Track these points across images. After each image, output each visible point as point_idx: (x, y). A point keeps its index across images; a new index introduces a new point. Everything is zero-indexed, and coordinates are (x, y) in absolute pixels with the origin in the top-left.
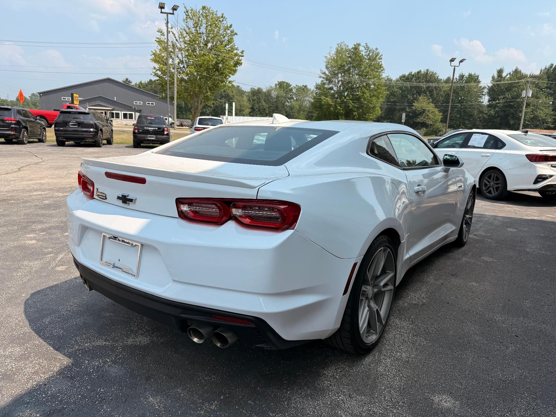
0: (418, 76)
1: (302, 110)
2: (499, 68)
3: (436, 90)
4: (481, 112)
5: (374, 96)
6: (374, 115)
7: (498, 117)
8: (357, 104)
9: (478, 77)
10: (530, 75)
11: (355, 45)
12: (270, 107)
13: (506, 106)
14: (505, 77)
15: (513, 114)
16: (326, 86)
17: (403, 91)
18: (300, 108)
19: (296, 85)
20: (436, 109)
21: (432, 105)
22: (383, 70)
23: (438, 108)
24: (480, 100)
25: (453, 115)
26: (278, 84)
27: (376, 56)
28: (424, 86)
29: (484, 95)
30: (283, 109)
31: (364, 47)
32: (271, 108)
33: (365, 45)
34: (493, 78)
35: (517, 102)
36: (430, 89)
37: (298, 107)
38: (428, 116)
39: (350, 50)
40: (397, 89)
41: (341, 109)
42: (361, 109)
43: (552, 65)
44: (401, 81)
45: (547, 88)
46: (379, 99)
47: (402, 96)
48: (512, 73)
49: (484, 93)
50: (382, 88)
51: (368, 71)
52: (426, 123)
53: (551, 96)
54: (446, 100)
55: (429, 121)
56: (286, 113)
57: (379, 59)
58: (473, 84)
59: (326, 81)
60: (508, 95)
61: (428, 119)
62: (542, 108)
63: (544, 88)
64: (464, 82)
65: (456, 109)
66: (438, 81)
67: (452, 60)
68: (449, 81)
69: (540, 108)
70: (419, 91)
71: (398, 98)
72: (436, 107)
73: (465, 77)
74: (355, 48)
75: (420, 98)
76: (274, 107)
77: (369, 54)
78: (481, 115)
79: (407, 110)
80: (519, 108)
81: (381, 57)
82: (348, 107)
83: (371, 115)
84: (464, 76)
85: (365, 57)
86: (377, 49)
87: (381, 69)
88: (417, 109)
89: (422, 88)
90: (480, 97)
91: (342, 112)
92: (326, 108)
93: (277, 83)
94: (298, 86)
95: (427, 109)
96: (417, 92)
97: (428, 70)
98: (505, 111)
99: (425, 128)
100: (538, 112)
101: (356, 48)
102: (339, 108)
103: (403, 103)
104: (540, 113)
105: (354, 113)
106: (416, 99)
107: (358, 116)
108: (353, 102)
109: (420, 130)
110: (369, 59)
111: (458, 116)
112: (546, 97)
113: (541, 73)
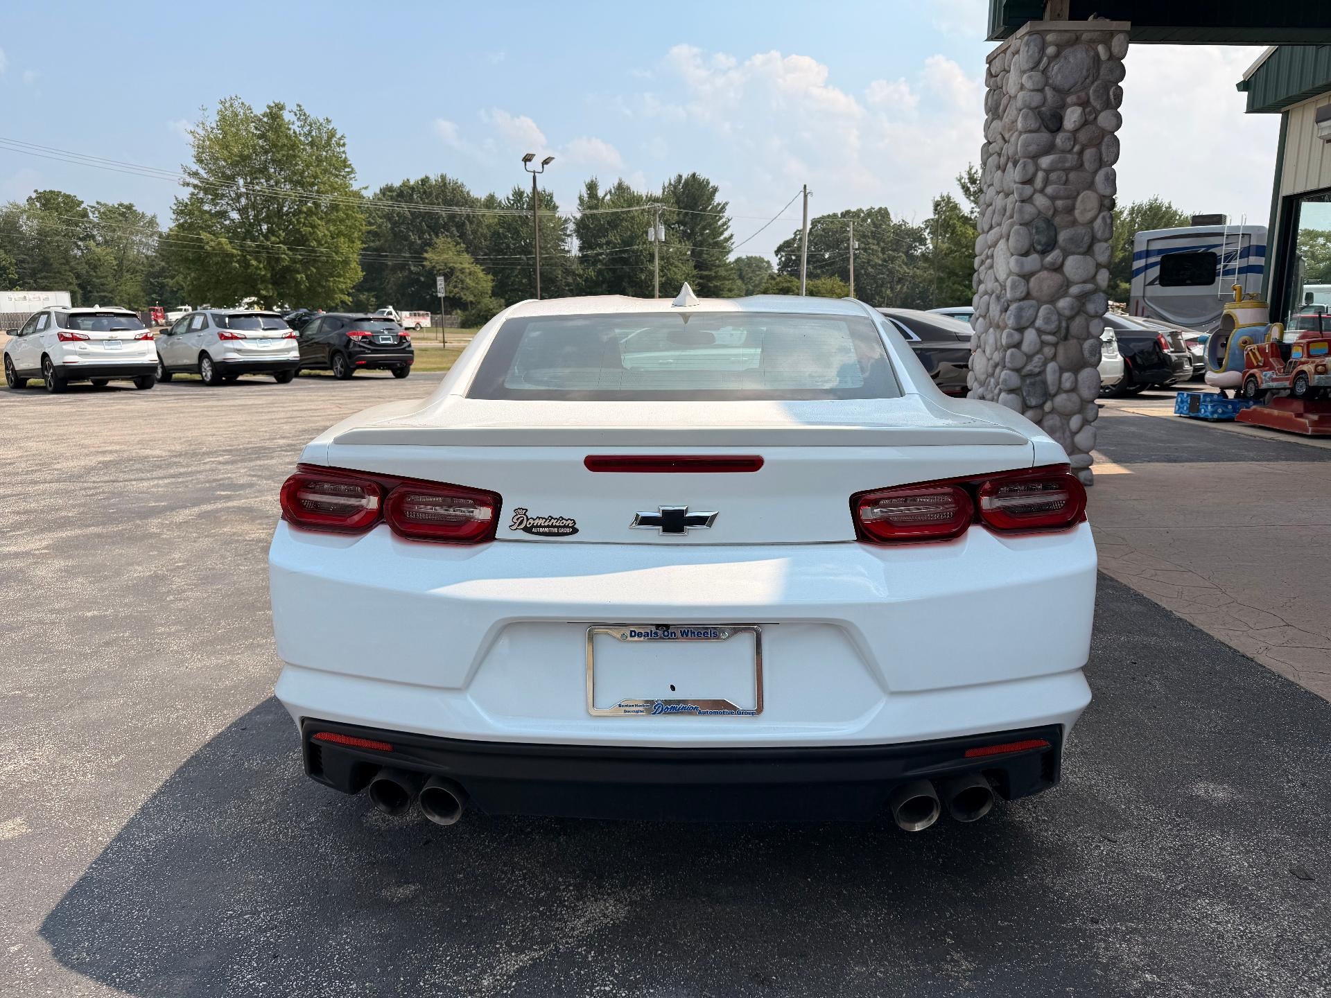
0: (424, 190)
1: (127, 271)
2: (588, 180)
3: (471, 223)
4: (567, 272)
5: (340, 234)
6: (349, 281)
7: (603, 282)
8: (300, 255)
9: (551, 196)
10: (647, 196)
11: (269, 107)
12: (21, 262)
13: (613, 259)
14: (603, 198)
15: (630, 277)
16: (206, 207)
17: (395, 224)
18: (120, 265)
19: (98, 203)
20: (478, 266)
21: (466, 257)
22: (352, 172)
23: (481, 265)
24: (562, 247)
25: (514, 280)
26: (38, 199)
27: (330, 138)
28: (443, 213)
29: (569, 236)
30: (67, 268)
31: (296, 115)
32: (26, 266)
33: (295, 109)
34: (581, 199)
35: (633, 252)
36: (457, 220)
37: (115, 263)
38: (462, 281)
39: (260, 120)
40: (381, 218)
41: (261, 266)
42: (313, 266)
43: (680, 176)
44: (387, 200)
45: (678, 222)
46: (353, 242)
47: (395, 235)
48: (613, 191)
49: (568, 232)
50: (358, 216)
51: (316, 172)
52: (460, 298)
53: (688, 240)
54: (495, 245)
55: (467, 294)
56: (77, 278)
57: (339, 145)
58: (543, 212)
59: (206, 194)
60: (613, 237)
61: (463, 288)
62: (676, 263)
63: (674, 224)
64: (525, 206)
65: (519, 267)
66: (468, 201)
67: (528, 159)
68: (493, 204)
69: (673, 263)
70: (435, 226)
71: (386, 241)
72: (477, 261)
73: (525, 195)
74: (270, 113)
75: (438, 241)
76: (33, 262)
77: (310, 132)
78: (570, 280)
79: (412, 268)
80: (637, 263)
81: (342, 142)
82: (278, 260)
83: (342, 279)
84: (523, 192)
85: (302, 138)
86: (328, 121)
87: (347, 170)
88: (434, 267)
89: (439, 218)
90: (563, 241)
91: (263, 273)
92: (217, 263)
93: (34, 195)
94: (105, 205)
95: (458, 266)
96: (428, 227)
97: (443, 177)
98: (614, 271)
99: (460, 309)
100: (672, 272)
101: (275, 114)
102: (254, 262)
103: (400, 251)
104: (676, 273)
105: (299, 276)
106: (430, 245)
107: (307, 285)
108: (289, 249)
109: (451, 314)
110: (312, 144)
111: (524, 281)
112: (680, 241)
113: (664, 192)
